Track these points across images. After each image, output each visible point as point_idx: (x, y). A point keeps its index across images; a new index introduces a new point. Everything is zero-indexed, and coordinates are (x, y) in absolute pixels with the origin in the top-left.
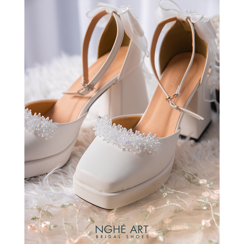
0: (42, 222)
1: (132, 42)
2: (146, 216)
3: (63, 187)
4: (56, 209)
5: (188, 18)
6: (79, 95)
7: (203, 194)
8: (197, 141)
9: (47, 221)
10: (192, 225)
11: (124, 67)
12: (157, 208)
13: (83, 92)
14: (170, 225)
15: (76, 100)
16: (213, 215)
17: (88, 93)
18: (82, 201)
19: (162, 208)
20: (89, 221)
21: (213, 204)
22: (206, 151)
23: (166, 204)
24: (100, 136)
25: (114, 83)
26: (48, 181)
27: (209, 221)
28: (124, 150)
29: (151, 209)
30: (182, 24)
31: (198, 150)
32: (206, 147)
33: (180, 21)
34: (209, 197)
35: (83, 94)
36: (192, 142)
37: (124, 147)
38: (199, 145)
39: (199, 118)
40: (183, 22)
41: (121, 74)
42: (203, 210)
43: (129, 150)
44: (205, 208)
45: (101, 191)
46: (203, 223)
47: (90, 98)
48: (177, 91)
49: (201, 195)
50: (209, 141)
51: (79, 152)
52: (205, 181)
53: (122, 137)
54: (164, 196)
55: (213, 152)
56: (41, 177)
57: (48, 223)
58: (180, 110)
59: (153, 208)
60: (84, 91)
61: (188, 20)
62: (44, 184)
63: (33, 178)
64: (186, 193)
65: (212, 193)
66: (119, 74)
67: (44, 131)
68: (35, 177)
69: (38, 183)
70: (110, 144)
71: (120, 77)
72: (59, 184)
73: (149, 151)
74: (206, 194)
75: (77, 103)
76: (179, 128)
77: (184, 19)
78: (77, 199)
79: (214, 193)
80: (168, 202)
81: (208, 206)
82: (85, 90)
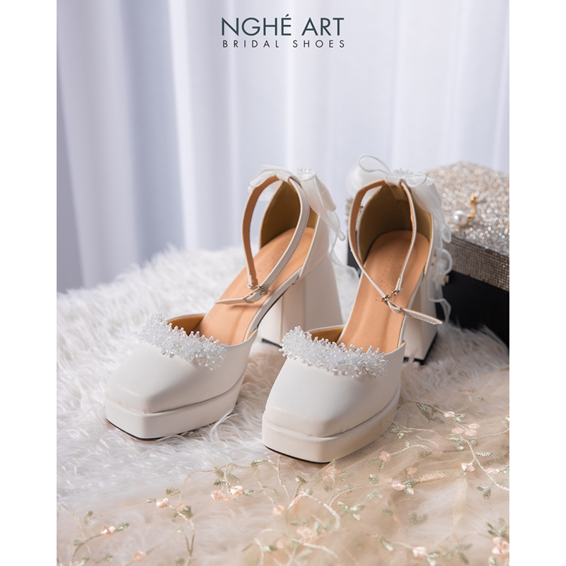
0: (229, 487)
1: (320, 219)
2: (380, 466)
3: (241, 442)
4: (241, 470)
5: (402, 181)
6: (245, 304)
7: (453, 431)
8: (422, 362)
9: (238, 485)
10: (448, 472)
11: (310, 254)
12: (393, 454)
13: (253, 298)
14: (416, 475)
15: (236, 312)
16: (475, 457)
17: (260, 299)
18: (279, 455)
19: (399, 454)
20: (297, 480)
21: (472, 441)
22: (440, 375)
23: (406, 447)
24: (295, 359)
25: (293, 282)
26: (216, 435)
27: (471, 464)
28: (336, 373)
29: (385, 456)
30: (390, 191)
31: (428, 376)
32: (438, 370)
33: (389, 185)
34: (463, 434)
35: (252, 301)
36: (417, 364)
37: (335, 370)
38: (427, 369)
39: (434, 322)
40: (394, 187)
41: (305, 267)
42: (459, 451)
43: (343, 374)
44: (462, 448)
45: (310, 436)
46: (464, 467)
47: (260, 306)
48: (397, 286)
49: (451, 432)
50: (441, 362)
51: (248, 392)
52: (453, 413)
53: (333, 355)
54: (400, 437)
55: (450, 377)
56: (204, 430)
57: (240, 487)
58: (405, 313)
59: (388, 455)
60: (255, 296)
61: (403, 184)
62: (212, 439)
63: (192, 433)
64: (431, 431)
65: (466, 429)
66: (303, 268)
67: (208, 357)
68: (194, 431)
69: (202, 439)
70: (313, 367)
71: (303, 273)
72: (233, 438)
73: (372, 373)
74: (457, 431)
75: (240, 317)
76: (403, 342)
77: (397, 183)
78: (268, 454)
79: (468, 428)
80: (408, 444)
81: (465, 445)
82: (256, 294)
